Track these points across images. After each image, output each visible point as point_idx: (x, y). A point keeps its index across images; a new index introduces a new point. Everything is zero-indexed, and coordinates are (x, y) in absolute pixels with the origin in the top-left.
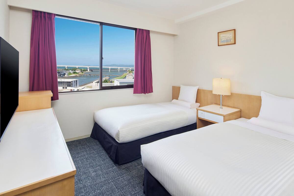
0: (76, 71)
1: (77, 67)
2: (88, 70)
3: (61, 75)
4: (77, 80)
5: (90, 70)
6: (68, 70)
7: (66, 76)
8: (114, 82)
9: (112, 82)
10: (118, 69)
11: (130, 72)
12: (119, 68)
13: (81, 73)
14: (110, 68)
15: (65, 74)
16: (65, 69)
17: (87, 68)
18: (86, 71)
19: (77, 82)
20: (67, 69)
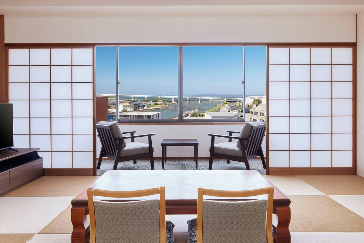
0: (158, 102)
1: (159, 97)
2: (173, 100)
3: (139, 107)
4: (158, 114)
5: (175, 101)
6: (147, 101)
7: (145, 108)
8: (204, 115)
9: (202, 116)
10: (209, 99)
11: (224, 104)
12: (211, 98)
13: (163, 105)
14: (200, 98)
15: (144, 106)
16: (145, 100)
17: (171, 98)
18: (170, 103)
19: (158, 115)
20: (146, 99)
